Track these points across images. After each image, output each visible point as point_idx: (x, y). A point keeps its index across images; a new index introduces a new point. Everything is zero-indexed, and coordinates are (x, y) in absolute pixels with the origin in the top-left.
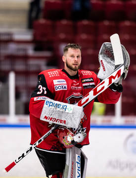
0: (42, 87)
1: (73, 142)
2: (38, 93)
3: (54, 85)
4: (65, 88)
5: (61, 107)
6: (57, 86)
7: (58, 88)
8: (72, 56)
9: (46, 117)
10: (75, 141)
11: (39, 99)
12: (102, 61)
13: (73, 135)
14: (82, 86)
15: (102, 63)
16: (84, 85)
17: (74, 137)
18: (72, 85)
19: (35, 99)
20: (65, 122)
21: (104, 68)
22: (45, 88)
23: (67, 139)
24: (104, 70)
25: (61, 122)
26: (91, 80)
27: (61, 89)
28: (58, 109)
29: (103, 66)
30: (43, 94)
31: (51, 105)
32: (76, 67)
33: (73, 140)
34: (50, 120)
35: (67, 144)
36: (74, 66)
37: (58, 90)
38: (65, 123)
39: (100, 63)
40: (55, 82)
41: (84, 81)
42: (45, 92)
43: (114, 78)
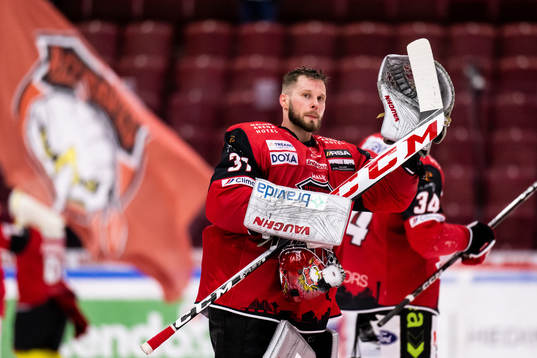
0: (238, 158)
1: (322, 283)
2: (231, 169)
3: (269, 151)
4: (293, 159)
5: (296, 197)
6: (277, 154)
7: (278, 158)
8: (307, 95)
9: (258, 221)
10: (327, 281)
11: (234, 183)
12: (387, 97)
13: (321, 267)
14: (327, 163)
15: (390, 103)
16: (331, 161)
17: (325, 271)
18: (308, 156)
19: (224, 182)
20: (307, 231)
21: (395, 115)
22: (245, 160)
23: (308, 275)
24: (397, 119)
25: (297, 232)
26: (346, 153)
27: (286, 162)
28: (287, 202)
29: (393, 108)
30: (242, 172)
31: (270, 191)
32: (312, 122)
33: (323, 279)
34: (269, 228)
35: (309, 287)
36: (307, 120)
37: (278, 163)
38: (307, 233)
39: (385, 102)
40: (272, 144)
41: (331, 153)
42: (249, 168)
43: (421, 140)
